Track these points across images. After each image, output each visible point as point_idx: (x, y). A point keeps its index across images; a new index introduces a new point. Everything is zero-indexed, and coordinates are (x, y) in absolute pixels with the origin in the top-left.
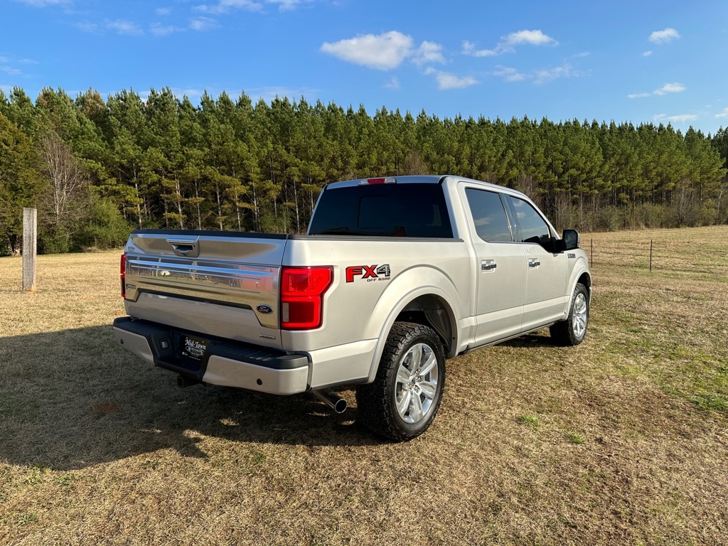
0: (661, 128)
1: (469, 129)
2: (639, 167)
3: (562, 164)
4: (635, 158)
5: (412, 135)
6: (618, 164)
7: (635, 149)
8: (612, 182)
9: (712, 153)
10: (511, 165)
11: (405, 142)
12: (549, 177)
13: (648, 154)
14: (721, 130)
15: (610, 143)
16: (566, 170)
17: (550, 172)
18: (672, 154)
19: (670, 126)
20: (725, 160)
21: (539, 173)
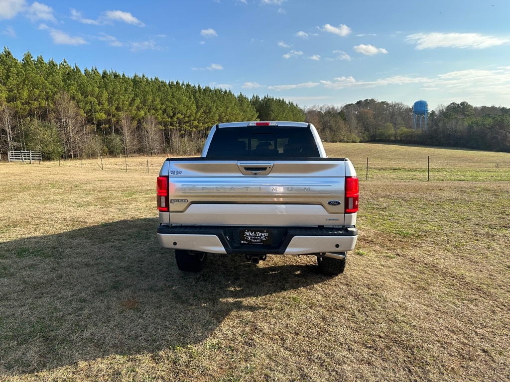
0: (226, 92)
1: (105, 79)
2: (217, 115)
3: (172, 110)
4: (214, 109)
5: (59, 79)
6: (205, 112)
7: (214, 103)
8: (203, 124)
9: (252, 109)
10: (138, 109)
11: (53, 83)
12: (164, 118)
13: (221, 107)
14: (254, 96)
15: (200, 99)
16: (174, 115)
17: (165, 115)
18: (233, 108)
19: (230, 91)
20: (258, 114)
21: (158, 115)
